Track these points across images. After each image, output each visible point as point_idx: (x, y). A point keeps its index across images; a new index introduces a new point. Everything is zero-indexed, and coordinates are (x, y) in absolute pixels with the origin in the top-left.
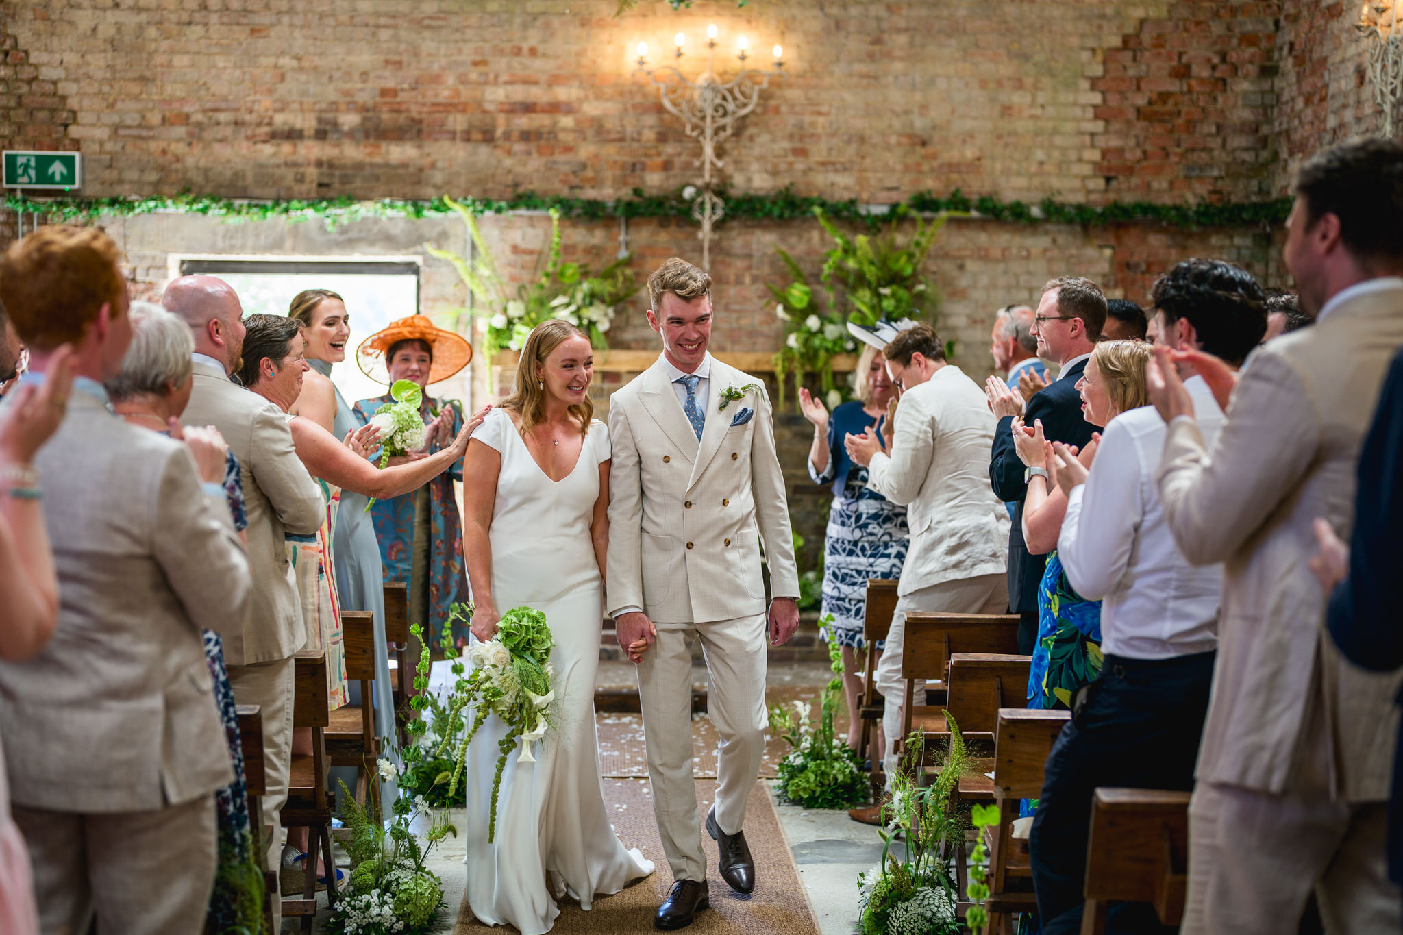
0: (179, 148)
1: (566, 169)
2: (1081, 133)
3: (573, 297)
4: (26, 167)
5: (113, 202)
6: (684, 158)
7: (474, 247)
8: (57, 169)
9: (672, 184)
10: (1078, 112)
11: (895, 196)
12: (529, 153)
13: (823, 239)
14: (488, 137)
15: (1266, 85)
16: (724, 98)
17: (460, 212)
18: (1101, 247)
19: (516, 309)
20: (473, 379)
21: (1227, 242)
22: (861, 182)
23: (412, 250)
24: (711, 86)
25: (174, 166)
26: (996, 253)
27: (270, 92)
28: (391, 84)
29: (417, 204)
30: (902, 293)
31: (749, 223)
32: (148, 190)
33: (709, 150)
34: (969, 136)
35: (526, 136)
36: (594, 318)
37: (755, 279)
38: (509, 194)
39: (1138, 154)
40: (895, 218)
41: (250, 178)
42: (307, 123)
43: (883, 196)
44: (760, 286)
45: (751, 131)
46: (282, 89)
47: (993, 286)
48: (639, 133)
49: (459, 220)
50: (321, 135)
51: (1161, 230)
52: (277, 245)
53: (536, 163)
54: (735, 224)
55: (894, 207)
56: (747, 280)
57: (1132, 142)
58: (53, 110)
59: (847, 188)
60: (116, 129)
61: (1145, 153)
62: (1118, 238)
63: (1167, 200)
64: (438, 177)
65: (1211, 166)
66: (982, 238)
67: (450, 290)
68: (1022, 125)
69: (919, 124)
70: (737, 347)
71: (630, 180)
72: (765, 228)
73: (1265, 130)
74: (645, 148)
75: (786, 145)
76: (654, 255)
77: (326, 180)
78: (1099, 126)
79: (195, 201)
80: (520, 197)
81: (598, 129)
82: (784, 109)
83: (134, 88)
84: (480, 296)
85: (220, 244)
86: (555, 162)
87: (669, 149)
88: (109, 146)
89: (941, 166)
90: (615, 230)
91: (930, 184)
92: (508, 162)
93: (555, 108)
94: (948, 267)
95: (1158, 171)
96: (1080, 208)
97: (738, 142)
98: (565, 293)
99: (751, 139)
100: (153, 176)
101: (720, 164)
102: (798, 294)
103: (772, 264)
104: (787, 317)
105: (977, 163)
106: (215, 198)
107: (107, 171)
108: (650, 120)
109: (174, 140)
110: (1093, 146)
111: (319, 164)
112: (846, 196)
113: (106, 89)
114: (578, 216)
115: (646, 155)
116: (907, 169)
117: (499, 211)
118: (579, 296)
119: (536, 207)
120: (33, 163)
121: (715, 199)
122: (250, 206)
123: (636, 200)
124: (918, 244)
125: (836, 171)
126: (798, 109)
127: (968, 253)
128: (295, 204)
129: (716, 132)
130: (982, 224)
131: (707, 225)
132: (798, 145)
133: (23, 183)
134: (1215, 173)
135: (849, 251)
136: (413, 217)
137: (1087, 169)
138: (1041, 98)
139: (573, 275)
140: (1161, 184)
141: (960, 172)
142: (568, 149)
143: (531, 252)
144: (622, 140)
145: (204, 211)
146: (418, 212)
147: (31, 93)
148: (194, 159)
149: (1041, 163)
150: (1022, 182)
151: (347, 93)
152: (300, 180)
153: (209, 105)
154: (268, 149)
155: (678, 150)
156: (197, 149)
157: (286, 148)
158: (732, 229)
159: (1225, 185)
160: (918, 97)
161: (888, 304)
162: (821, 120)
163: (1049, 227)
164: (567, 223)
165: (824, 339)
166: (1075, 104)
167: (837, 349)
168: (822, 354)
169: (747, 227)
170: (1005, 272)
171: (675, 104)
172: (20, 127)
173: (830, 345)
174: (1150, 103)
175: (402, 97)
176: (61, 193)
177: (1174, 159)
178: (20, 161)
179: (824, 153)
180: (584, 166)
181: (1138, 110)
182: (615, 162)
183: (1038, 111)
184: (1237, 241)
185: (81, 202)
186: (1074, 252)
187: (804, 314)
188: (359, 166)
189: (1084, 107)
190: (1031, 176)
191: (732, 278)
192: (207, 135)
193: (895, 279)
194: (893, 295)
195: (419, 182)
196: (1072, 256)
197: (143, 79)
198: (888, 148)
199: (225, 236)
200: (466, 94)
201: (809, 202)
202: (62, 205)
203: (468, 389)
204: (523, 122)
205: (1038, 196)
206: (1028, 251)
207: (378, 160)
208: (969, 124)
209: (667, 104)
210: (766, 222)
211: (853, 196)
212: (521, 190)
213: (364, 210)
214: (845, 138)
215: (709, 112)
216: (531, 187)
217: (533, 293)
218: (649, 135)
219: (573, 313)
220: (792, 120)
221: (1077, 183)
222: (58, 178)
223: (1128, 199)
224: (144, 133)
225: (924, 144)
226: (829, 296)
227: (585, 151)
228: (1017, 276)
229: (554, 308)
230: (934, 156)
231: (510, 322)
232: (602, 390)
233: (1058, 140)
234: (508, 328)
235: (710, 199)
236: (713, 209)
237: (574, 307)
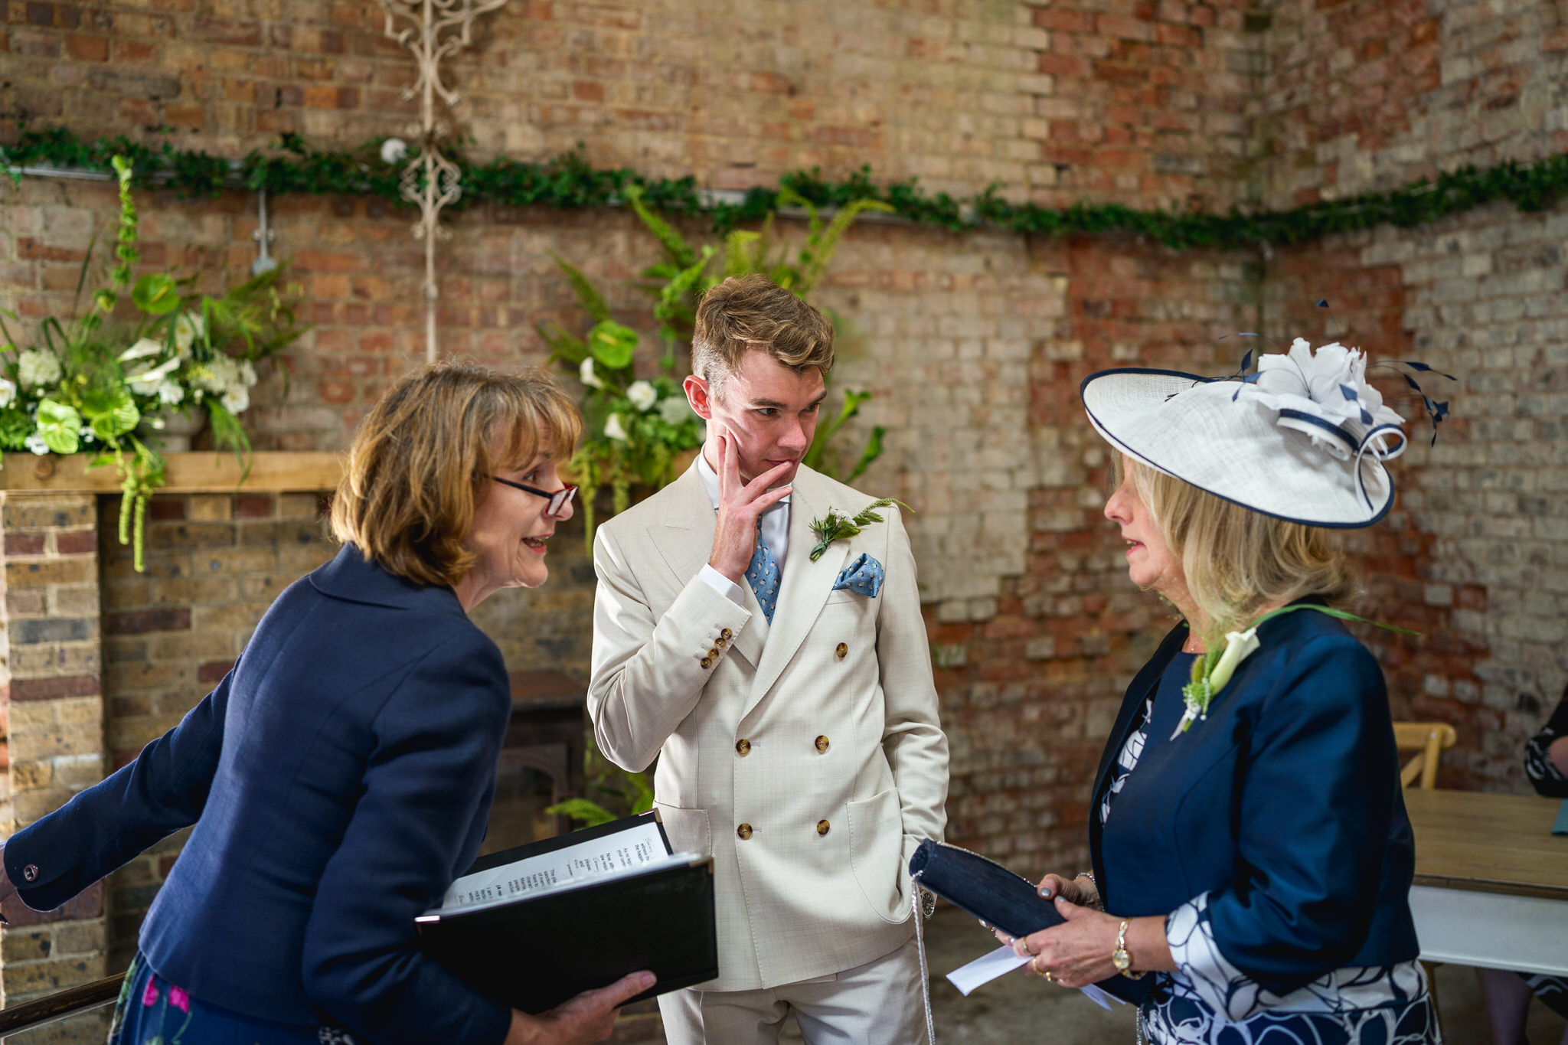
1: (138, 88)
2: (1021, 93)
3: (170, 339)
6: (376, 86)
9: (356, 135)
10: (1016, 58)
11: (751, 178)
12: (51, 51)
13: (632, 249)
15: (1254, 42)
18: (1053, 275)
19: (37, 369)
21: (1211, 273)
22: (694, 149)
26: (905, 280)
31: (503, 215)
33: (429, 70)
34: (861, 84)
36: (217, 386)
37: (516, 318)
38: (10, 131)
39: (1097, 132)
43: (730, 176)
44: (525, 330)
45: (499, 46)
47: (902, 335)
48: (288, 31)
51: (1132, 252)
53: (67, 72)
54: (477, 215)
55: (754, 194)
56: (502, 319)
57: (1089, 113)
59: (669, 160)
61: (1105, 130)
62: (1073, 262)
63: (1137, 203)
65: (1190, 156)
66: (884, 255)
68: (939, 73)
69: (785, 57)
71: (274, 123)
72: (532, 225)
73: (1254, 108)
74: (301, 60)
75: (564, 75)
76: (324, 269)
78: (1043, 84)
80: (34, 138)
81: (202, 16)
82: (559, 10)
86: (110, 75)
87: (348, 67)
89: (820, 131)
90: (246, 219)
91: (803, 159)
94: (835, 301)
95: (1122, 159)
96: (1032, 211)
97: (478, 63)
98: (151, 335)
99: (502, 59)
101: (449, 100)
102: (614, 342)
103: (546, 290)
104: (599, 383)
105: (874, 130)
108: (309, 7)
110: (1037, 115)
112: (672, 174)
114: (169, 184)
115: (302, 75)
116: (767, 133)
118: (183, 341)
119: (72, 163)
121: (444, 164)
123: (289, 155)
125: (651, 128)
126: (583, 12)
127: (862, 279)
129: (443, 36)
130: (884, 230)
131: (430, 214)
132: (586, 78)
134: (1196, 167)
137: (1031, 151)
138: (966, 31)
139: (164, 297)
140: (1128, 179)
141: (849, 144)
142: (138, 50)
143: (66, 256)
144: (253, 40)
149: (967, 137)
150: (939, 165)
155: (368, 70)
158: (472, 224)
159: (1206, 186)
160: (781, 10)
162: (624, 35)
163: (981, 240)
164: (145, 202)
165: (661, 424)
168: (660, 450)
169: (499, 222)
170: (919, 313)
173: (672, 436)
174: (1110, 54)
177: (1144, 143)
179: (631, 95)
180: (176, 88)
181: (1095, 64)
182: (241, 84)
183: (960, 52)
184: (1225, 272)
186: (1015, 281)
187: (623, 377)
189: (1024, 50)
190: (954, 156)
191: (474, 314)
196: (1013, 288)
198: (735, 93)
201: (612, 180)
205: (970, 189)
206: (952, 278)
208: (861, 64)
210: (532, 213)
211: (685, 173)
212: (37, 125)
214: (666, 70)
216: (59, 121)
217: (76, 333)
218: (307, 36)
219: (171, 375)
220: (573, 32)
221: (1018, 172)
225: (792, 91)
227: (177, 57)
228: (936, 318)
229: (125, 368)
230: (809, 114)
232: (233, 529)
233: (990, 102)
234: (21, 409)
235: (436, 164)
236: (441, 182)
237: (173, 364)
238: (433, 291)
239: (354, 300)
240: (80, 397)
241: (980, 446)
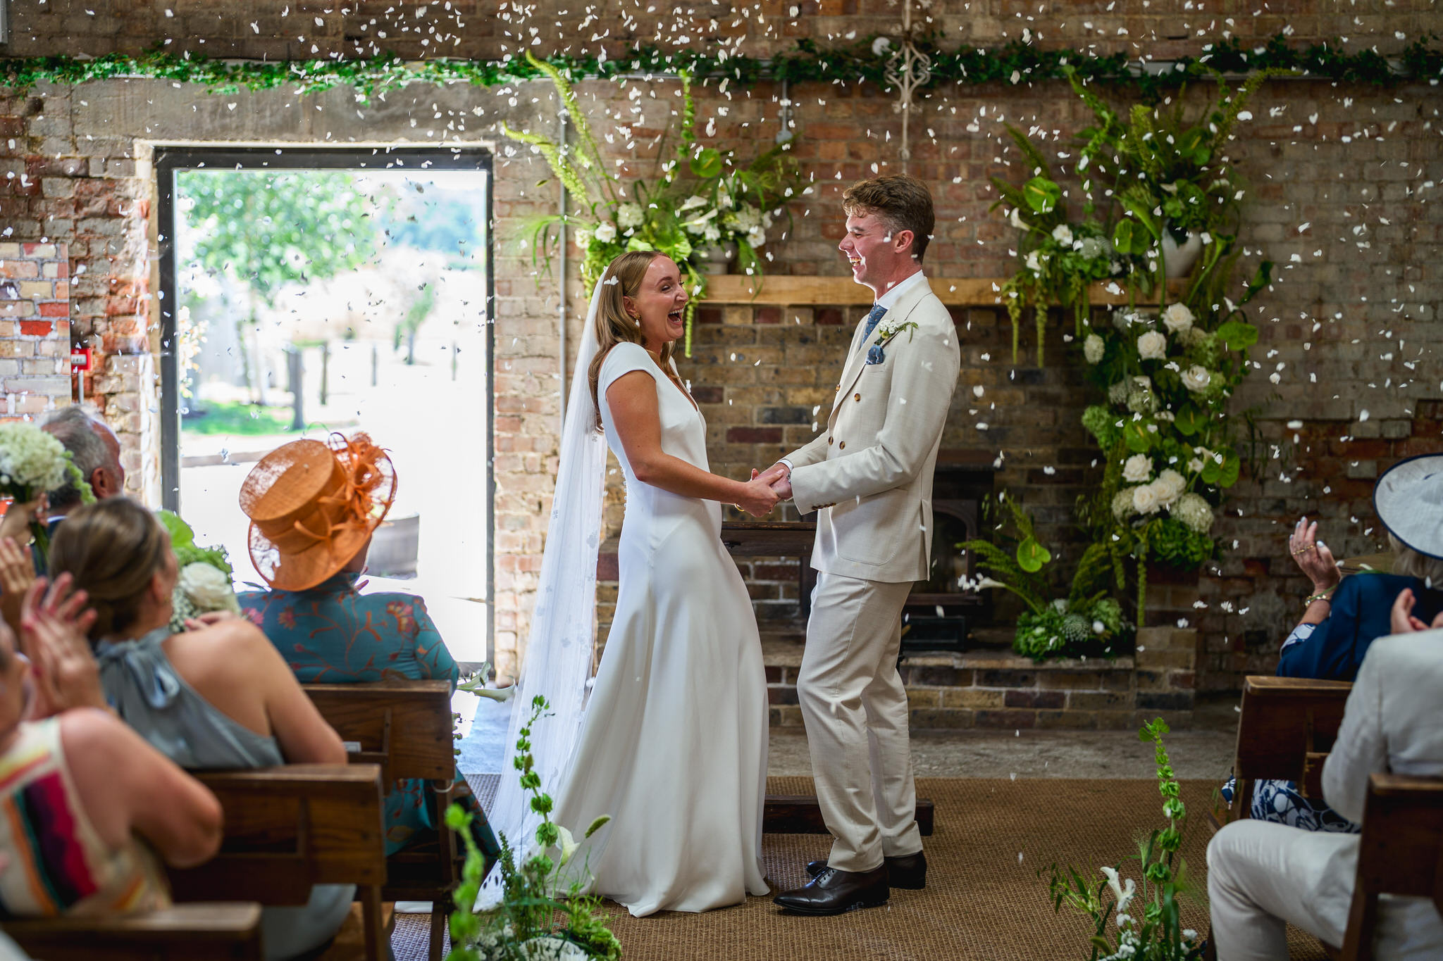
1: (702, 12)
3: (713, 197)
5: (53, 63)
7: (570, 127)
9: (856, 34)
11: (1182, 48)
13: (1074, 113)
17: (553, 76)
19: (629, 216)
20: (568, 317)
22: (1132, 27)
23: (481, 131)
25: (141, 10)
26: (1330, 130)
29: (487, 67)
30: (1193, 190)
31: (967, 90)
32: (103, 46)
36: (743, 228)
37: (974, 172)
38: (619, 49)
43: (1164, 47)
44: (981, 182)
47: (1322, 180)
49: (548, 87)
52: (288, 125)
53: (658, 4)
54: (946, 92)
56: (964, 174)
59: (1109, 39)
64: (518, 26)
67: (535, 188)
70: (947, 272)
76: (828, 138)
77: (356, 31)
79: (169, 61)
84: (578, 196)
85: (207, 125)
86: (686, 3)
90: (773, 98)
92: (618, 3)
98: (700, 193)
100: (110, 27)
101: (926, 4)
102: (1041, 194)
103: (1000, 149)
104: (1025, 227)
106: (199, 59)
107: (44, 17)
111: (347, 7)
112: (1109, 51)
117: (605, 74)
118: (722, 196)
119: (658, 69)
121: (918, 55)
122: (247, 68)
123: (802, 55)
124: (1215, 119)
128: (313, 65)
131: (906, 93)
135: (1119, 128)
136: (480, 83)
139: (712, 165)
141: (1281, 11)
143: (651, 134)
145: (183, 76)
146: (488, 77)
152: (320, 30)
158: (941, 98)
161: (1174, 208)
163: (1412, 91)
164: (703, 93)
165: (1079, 259)
167: (1097, 273)
168: (1075, 279)
169: (964, 96)
170: (1343, 160)
173: (1087, 268)
180: (727, 9)
182: (773, 2)
185: (8, 62)
187: (1049, 222)
190: (1387, 13)
191: (941, 169)
193: (1182, 169)
194: (1182, 194)
195: (491, 34)
199: (213, 113)
201: (1054, 55)
203: (561, 330)
205: (1400, 44)
206: (1379, 127)
210: (991, 88)
211: (1120, 50)
213: (412, 72)
217: (654, 193)
219: (712, 220)
229: (685, 214)
231: (620, 234)
232: (754, 331)
234: (619, 244)
235: (912, 54)
236: (915, 69)
237: (713, 213)
238: (906, 153)
239: (850, 160)
240: (655, 236)
241: (1401, 280)
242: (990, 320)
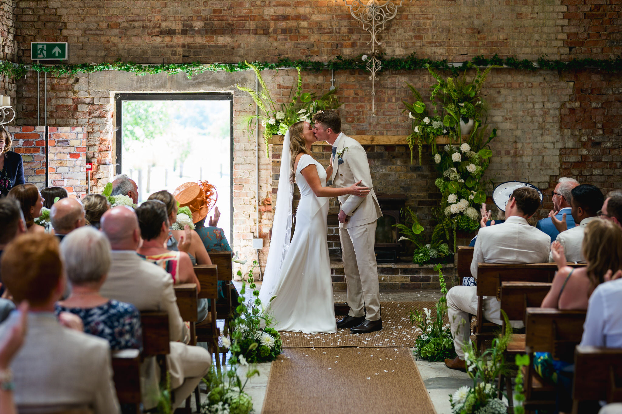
0: (116, 39)
1: (304, 46)
2: (557, 26)
3: (308, 109)
4: (42, 49)
5: (83, 66)
6: (361, 41)
7: (259, 85)
8: (57, 50)
9: (356, 53)
10: (555, 15)
11: (465, 58)
12: (286, 40)
13: (430, 79)
14: (266, 32)
16: (381, 12)
17: (253, 68)
18: (568, 81)
19: (280, 115)
20: (259, 150)
22: (448, 51)
23: (229, 87)
24: (374, 6)
25: (113, 48)
26: (516, 85)
27: (160, 12)
28: (218, 7)
29: (231, 66)
30: (470, 105)
31: (394, 72)
32: (100, 60)
33: (374, 37)
34: (501, 28)
35: (284, 31)
37: (397, 100)
38: (276, 59)
39: (586, 35)
40: (465, 69)
41: (150, 54)
42: (177, 26)
43: (460, 58)
44: (400, 103)
45: (394, 28)
46: (166, 10)
47: (515, 101)
48: (340, 29)
49: (252, 72)
50: (184, 32)
51: (598, 73)
52: (163, 86)
53: (289, 44)
54: (387, 72)
55: (465, 63)
56: (394, 100)
57: (582, 30)
58: (55, 22)
59: (441, 55)
60: (85, 30)
61: (589, 34)
62: (576, 77)
63: (600, 57)
64: (242, 52)
66: (509, 78)
67: (247, 107)
68: (527, 23)
69: (477, 23)
70: (389, 133)
71: (336, 52)
72: (402, 74)
74: (342, 36)
75: (411, 34)
76: (347, 88)
77: (187, 54)
78: (566, 22)
79: (123, 65)
80: (282, 61)
81: (319, 27)
82: (410, 16)
83: (95, 12)
84: (262, 109)
85: (135, 86)
86: (299, 44)
87: (354, 37)
88: (81, 39)
89: (488, 43)
90: (328, 76)
91: (482, 52)
92: (276, 44)
93: (298, 17)
94: (492, 92)
95: (595, 43)
96: (557, 62)
97: (388, 33)
98: (304, 108)
99: (394, 31)
100: (103, 53)
101: (379, 44)
102: (419, 106)
103: (406, 92)
104: (414, 118)
105: (506, 41)
106: (133, 64)
107: (81, 51)
108: (345, 23)
109: (113, 37)
110: (563, 32)
111: (184, 46)
112: (442, 58)
113: (80, 11)
114: (310, 69)
115: (343, 40)
116: (471, 45)
117: (271, 68)
118: (311, 109)
119: (289, 66)
120: (45, 48)
121: (377, 61)
122: (149, 67)
123: (339, 61)
124: (477, 81)
125: (436, 46)
126: (417, 16)
127: (502, 85)
128: (172, 66)
129: (377, 29)
130: (509, 71)
131: (373, 74)
132: (417, 34)
133: (40, 58)
135: (444, 85)
136: (229, 71)
137: (560, 44)
138: (537, 9)
139: (308, 98)
140: (597, 50)
141: (497, 46)
142: (305, 37)
143: (287, 88)
144: (331, 32)
145: (127, 70)
146: (232, 69)
147: (45, 14)
148: (122, 44)
149: (537, 41)
150: (528, 50)
151: (197, 12)
152: (174, 54)
153: (130, 19)
154: (159, 39)
155: (359, 37)
156: (124, 40)
157: (167, 39)
158: (386, 75)
160: (476, 9)
161: (463, 111)
162: (428, 21)
163: (542, 72)
164: (305, 74)
165: (432, 128)
166: (553, 11)
167: (439, 133)
168: (431, 135)
169: (393, 74)
170: (521, 95)
171: (357, 15)
172: (39, 30)
173: (435, 132)
174: (591, 10)
175: (224, 13)
176: (59, 62)
177: (604, 37)
178: (40, 47)
179: (430, 38)
180: (313, 45)
181: (585, 14)
182: (328, 43)
183: (536, 16)
185: (68, 66)
186: (555, 84)
187: (422, 116)
188: (203, 47)
189: (558, 12)
190: (532, 47)
191: (386, 99)
192: (128, 33)
193: (466, 98)
194: (466, 106)
195: (232, 54)
196: (554, 86)
197: (98, 6)
198: (461, 34)
199: (137, 82)
200: (255, 11)
201: (423, 61)
202: (59, 68)
203: (257, 155)
204: (283, 24)
205: (536, 57)
206: (532, 84)
207: (212, 44)
208: (501, 22)
209: (353, 15)
210: (402, 71)
211: (445, 59)
212: (282, 57)
213: (206, 68)
214: (440, 30)
215: (374, 18)
216: (287, 56)
217: (289, 108)
218: (344, 30)
219: (308, 117)
220: (414, 22)
221: (555, 50)
222: (57, 55)
223: (581, 57)
224: (99, 32)
225: (479, 32)
226: (434, 107)
227: (313, 38)
228: (527, 96)
229: (299, 115)
230: (484, 38)
231: (278, 122)
232: (323, 154)
233: (545, 29)
234: (277, 125)
235: (375, 61)
236: (376, 65)
237: (308, 114)
238: (374, 93)
239: (355, 96)
240: (289, 122)
241: (542, 135)
242: (403, 150)
